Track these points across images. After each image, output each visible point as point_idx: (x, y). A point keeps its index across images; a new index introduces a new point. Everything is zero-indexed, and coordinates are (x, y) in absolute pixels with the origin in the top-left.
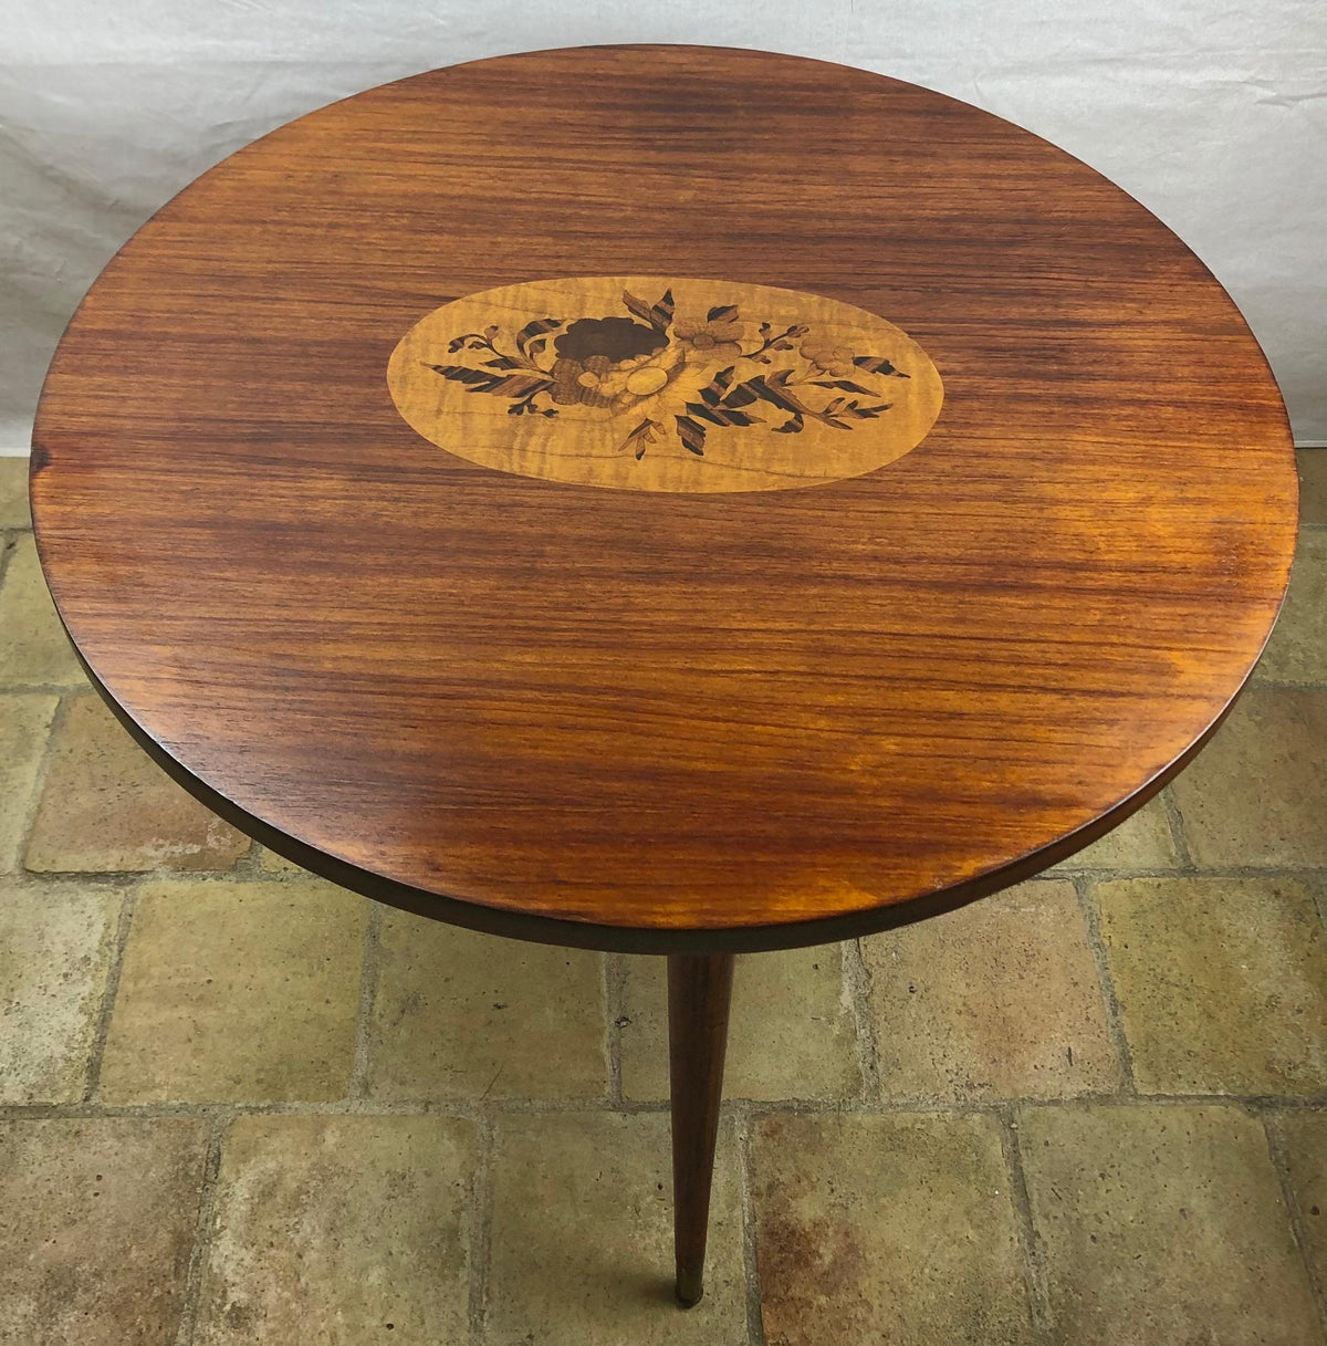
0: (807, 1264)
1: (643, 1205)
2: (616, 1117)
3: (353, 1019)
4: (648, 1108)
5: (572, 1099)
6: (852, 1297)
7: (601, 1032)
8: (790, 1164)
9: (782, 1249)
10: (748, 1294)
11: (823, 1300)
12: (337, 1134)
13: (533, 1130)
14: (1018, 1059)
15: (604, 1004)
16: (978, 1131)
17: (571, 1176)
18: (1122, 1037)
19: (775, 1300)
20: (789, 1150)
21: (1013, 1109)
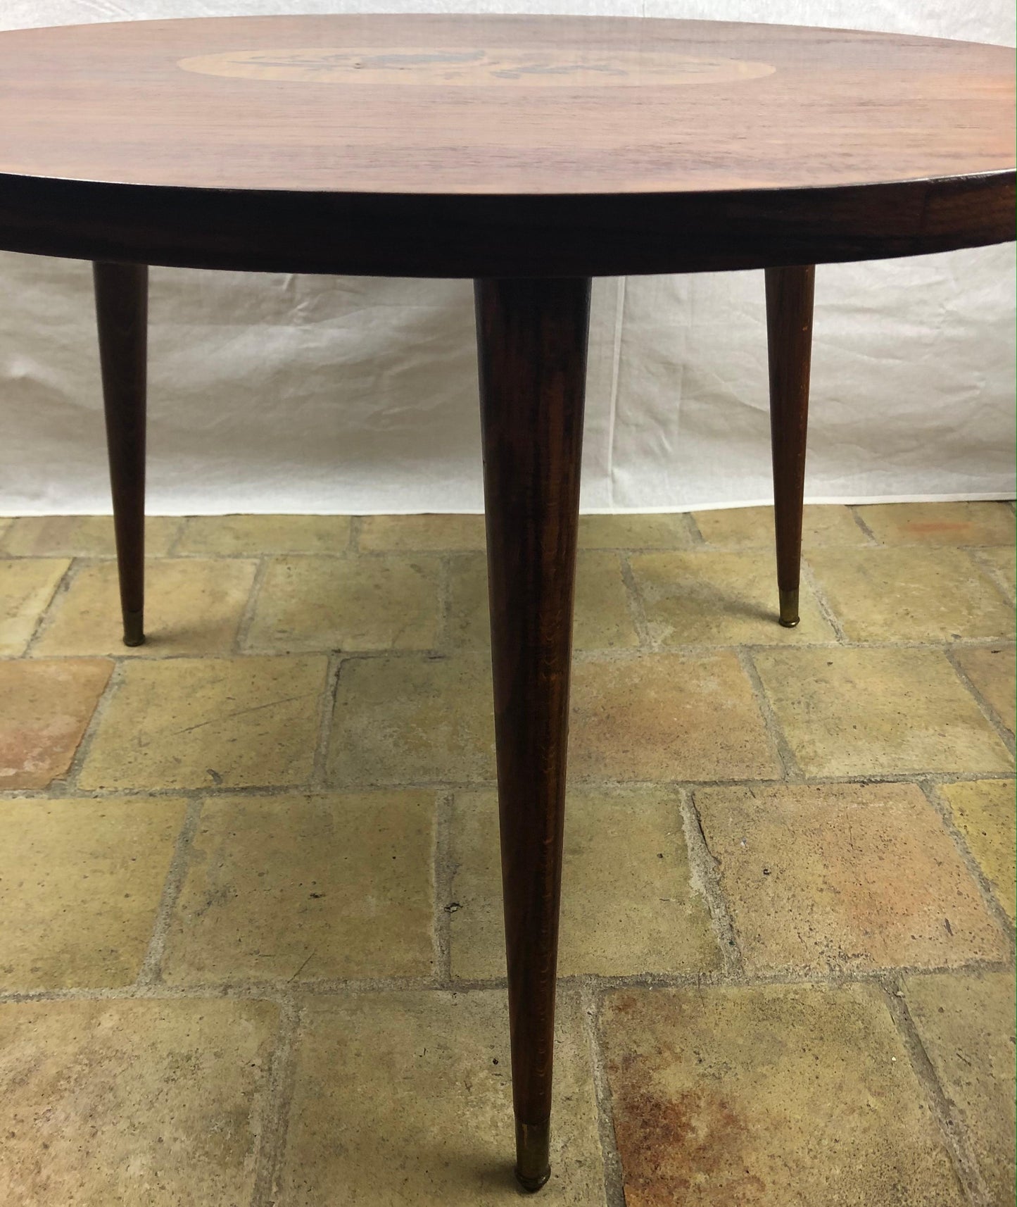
0: (678, 1138)
1: (475, 1080)
2: (445, 996)
3: (153, 911)
4: (483, 985)
5: (394, 979)
6: (737, 1174)
7: (428, 917)
8: (648, 1035)
9: (645, 1124)
10: (607, 1176)
11: (701, 1178)
12: (116, 1017)
13: (347, 1010)
14: (891, 930)
15: (432, 893)
16: (859, 999)
17: (390, 1053)
18: (1000, 912)
19: (641, 1181)
20: (645, 1023)
21: (896, 979)
